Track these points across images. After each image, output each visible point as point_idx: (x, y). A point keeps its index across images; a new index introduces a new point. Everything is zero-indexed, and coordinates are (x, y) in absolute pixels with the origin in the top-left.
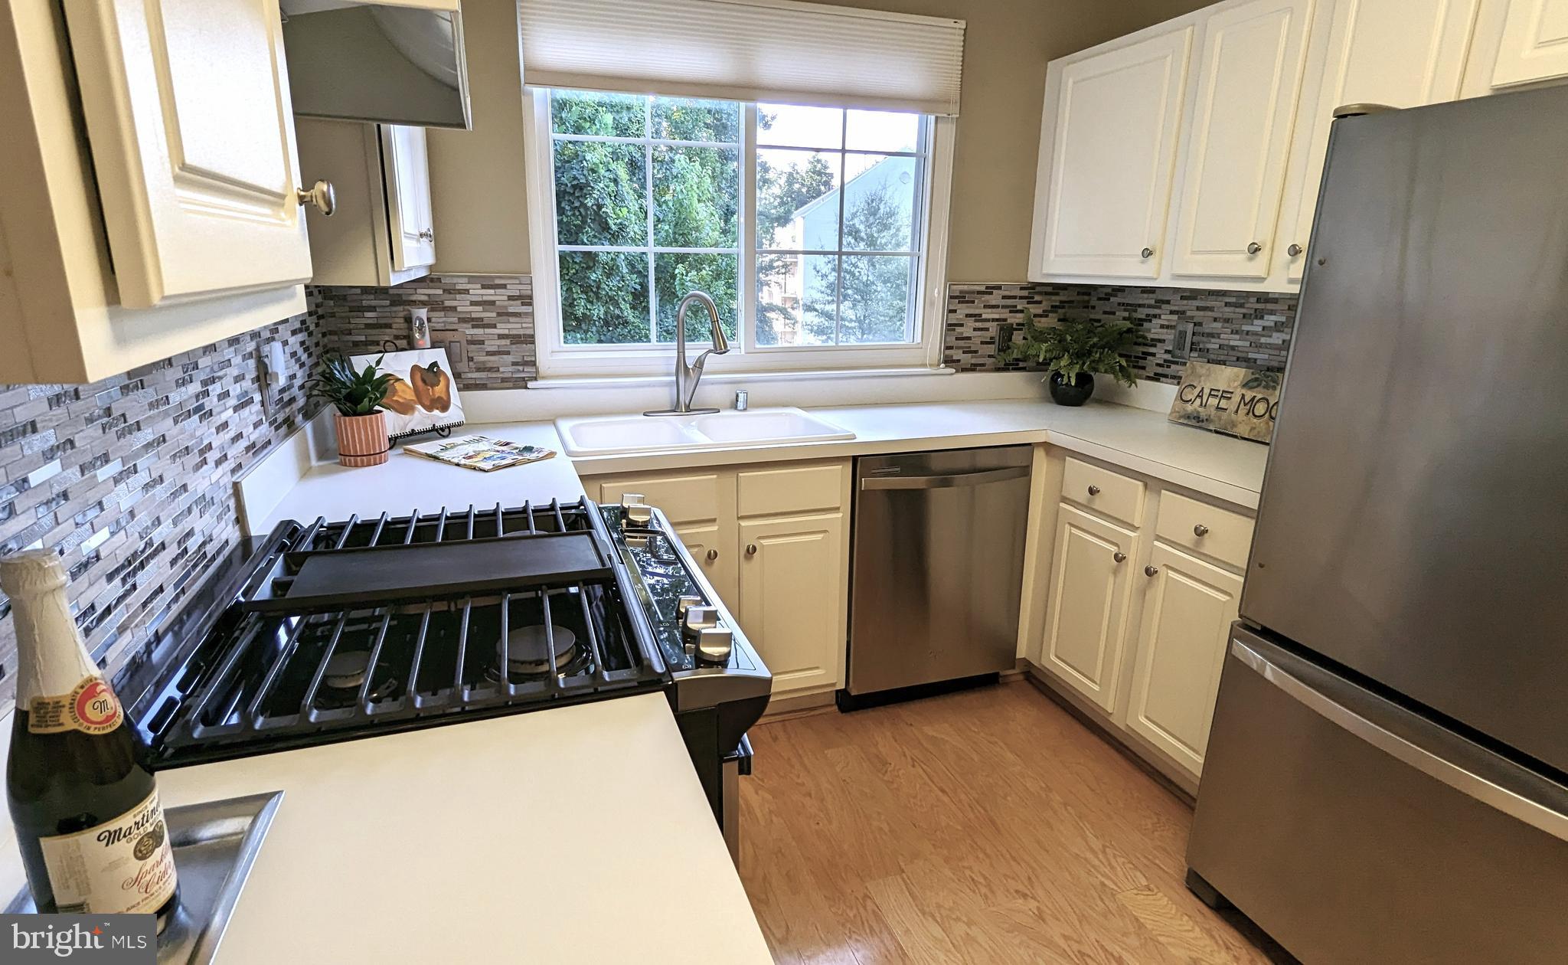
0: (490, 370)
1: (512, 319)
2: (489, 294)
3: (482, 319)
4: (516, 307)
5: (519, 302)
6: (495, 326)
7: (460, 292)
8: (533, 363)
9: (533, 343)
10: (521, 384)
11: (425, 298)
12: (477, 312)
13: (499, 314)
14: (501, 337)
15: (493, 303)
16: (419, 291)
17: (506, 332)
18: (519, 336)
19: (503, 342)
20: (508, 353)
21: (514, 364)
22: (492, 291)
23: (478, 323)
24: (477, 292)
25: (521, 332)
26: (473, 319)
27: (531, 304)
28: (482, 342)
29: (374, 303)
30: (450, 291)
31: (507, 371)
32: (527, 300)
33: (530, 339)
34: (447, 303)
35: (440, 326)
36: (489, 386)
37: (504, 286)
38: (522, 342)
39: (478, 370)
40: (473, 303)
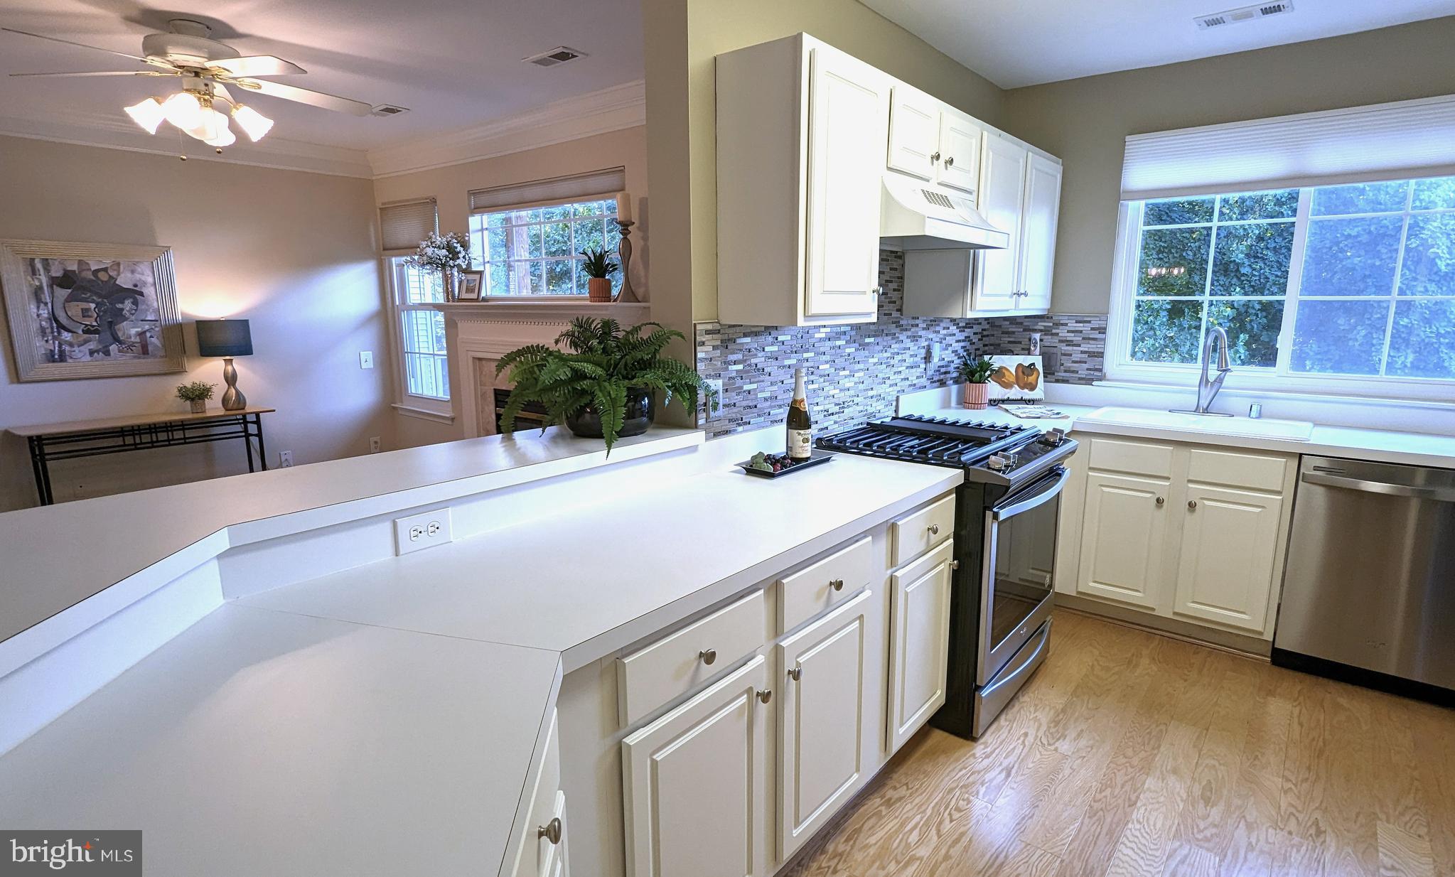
0: (1073, 372)
1: (1091, 342)
2: (1080, 326)
3: (1072, 341)
4: (1096, 335)
5: (1098, 332)
6: (1079, 346)
7: (1062, 324)
8: (1100, 370)
9: (1102, 357)
10: (1088, 381)
11: (1042, 328)
12: (1071, 336)
13: (1084, 339)
14: (1082, 352)
15: (1081, 332)
16: (1039, 324)
17: (1086, 349)
18: (1094, 352)
19: (1083, 355)
20: (1085, 362)
21: (1088, 369)
22: (1081, 325)
23: (1069, 343)
24: (1072, 325)
25: (1096, 350)
26: (1068, 341)
27: (1104, 333)
28: (1071, 355)
29: (1014, 330)
30: (1057, 325)
31: (1083, 373)
32: (1103, 330)
33: (1101, 355)
34: (1054, 331)
35: (1048, 344)
36: (1071, 381)
37: (1089, 322)
38: (1096, 356)
39: (1065, 371)
40: (1068, 332)
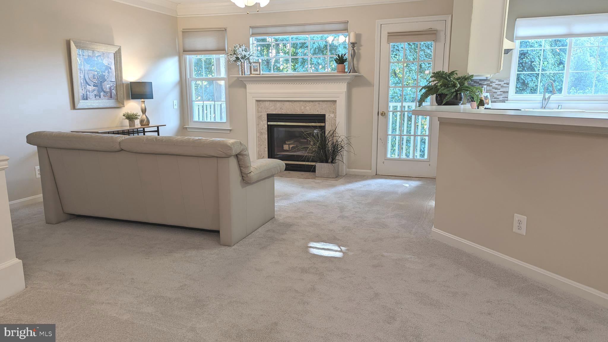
0: (497, 98)
1: (504, 88)
2: (500, 83)
3: (497, 88)
4: (506, 85)
5: (506, 84)
6: (500, 89)
7: (493, 82)
8: (507, 97)
9: (508, 93)
10: (503, 101)
11: (486, 84)
12: (497, 86)
13: (501, 87)
14: (501, 92)
15: (500, 84)
16: (485, 82)
17: (502, 91)
18: (505, 91)
19: (501, 93)
20: (502, 95)
21: (503, 97)
22: (501, 82)
23: (496, 89)
24: (497, 82)
25: (506, 91)
26: (495, 88)
27: (509, 85)
28: (497, 93)
29: (476, 85)
30: (492, 82)
31: (501, 99)
32: (508, 84)
33: (507, 92)
34: (490, 85)
35: (488, 89)
36: (497, 102)
37: (503, 81)
38: (505, 93)
39: (495, 98)
40: (496, 85)
